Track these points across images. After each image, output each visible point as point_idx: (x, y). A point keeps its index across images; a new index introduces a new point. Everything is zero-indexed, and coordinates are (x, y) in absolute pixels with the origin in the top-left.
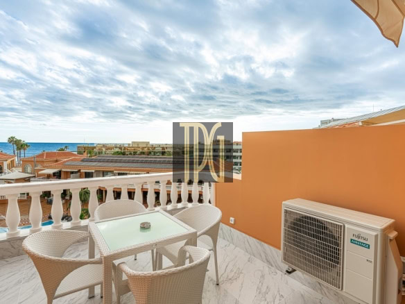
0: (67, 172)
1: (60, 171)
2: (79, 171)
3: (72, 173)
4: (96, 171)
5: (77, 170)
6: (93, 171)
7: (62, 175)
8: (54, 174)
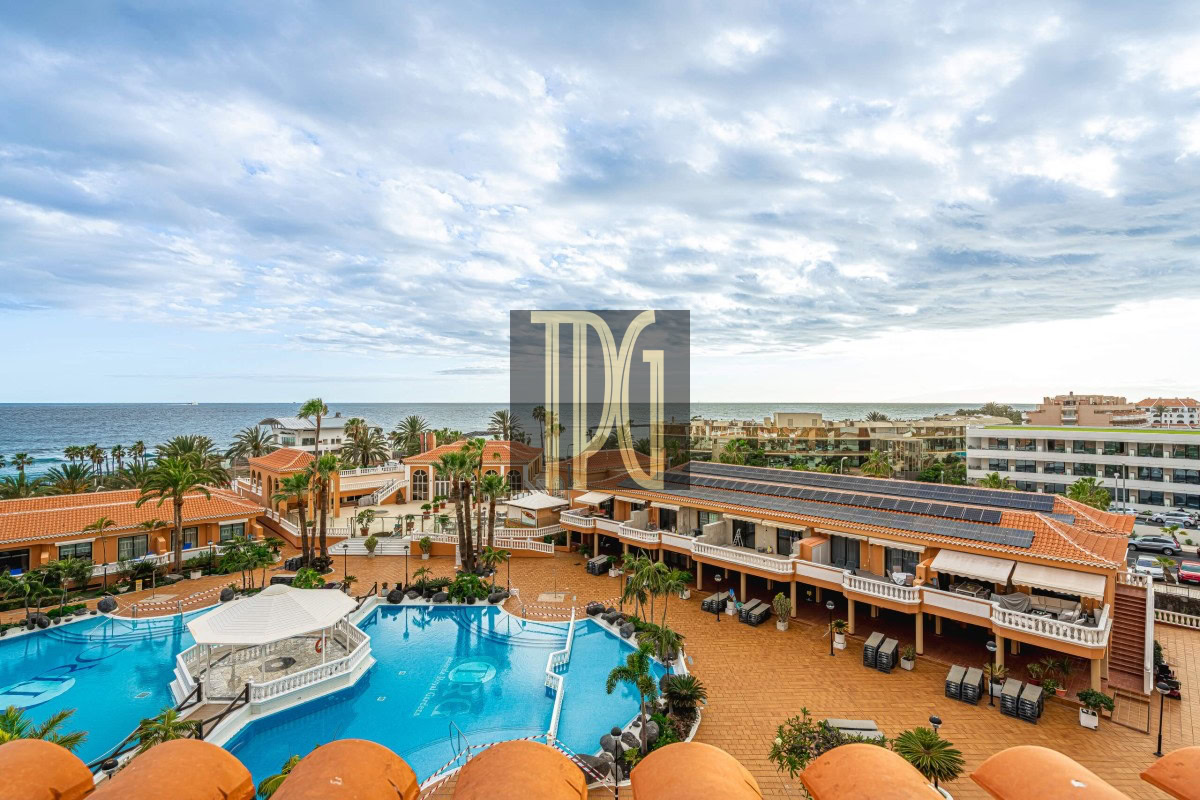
0: (624, 503)
1: (612, 500)
2: (648, 503)
3: (635, 507)
4: (683, 508)
5: (643, 502)
6: (676, 508)
7: (616, 511)
8: (602, 505)
